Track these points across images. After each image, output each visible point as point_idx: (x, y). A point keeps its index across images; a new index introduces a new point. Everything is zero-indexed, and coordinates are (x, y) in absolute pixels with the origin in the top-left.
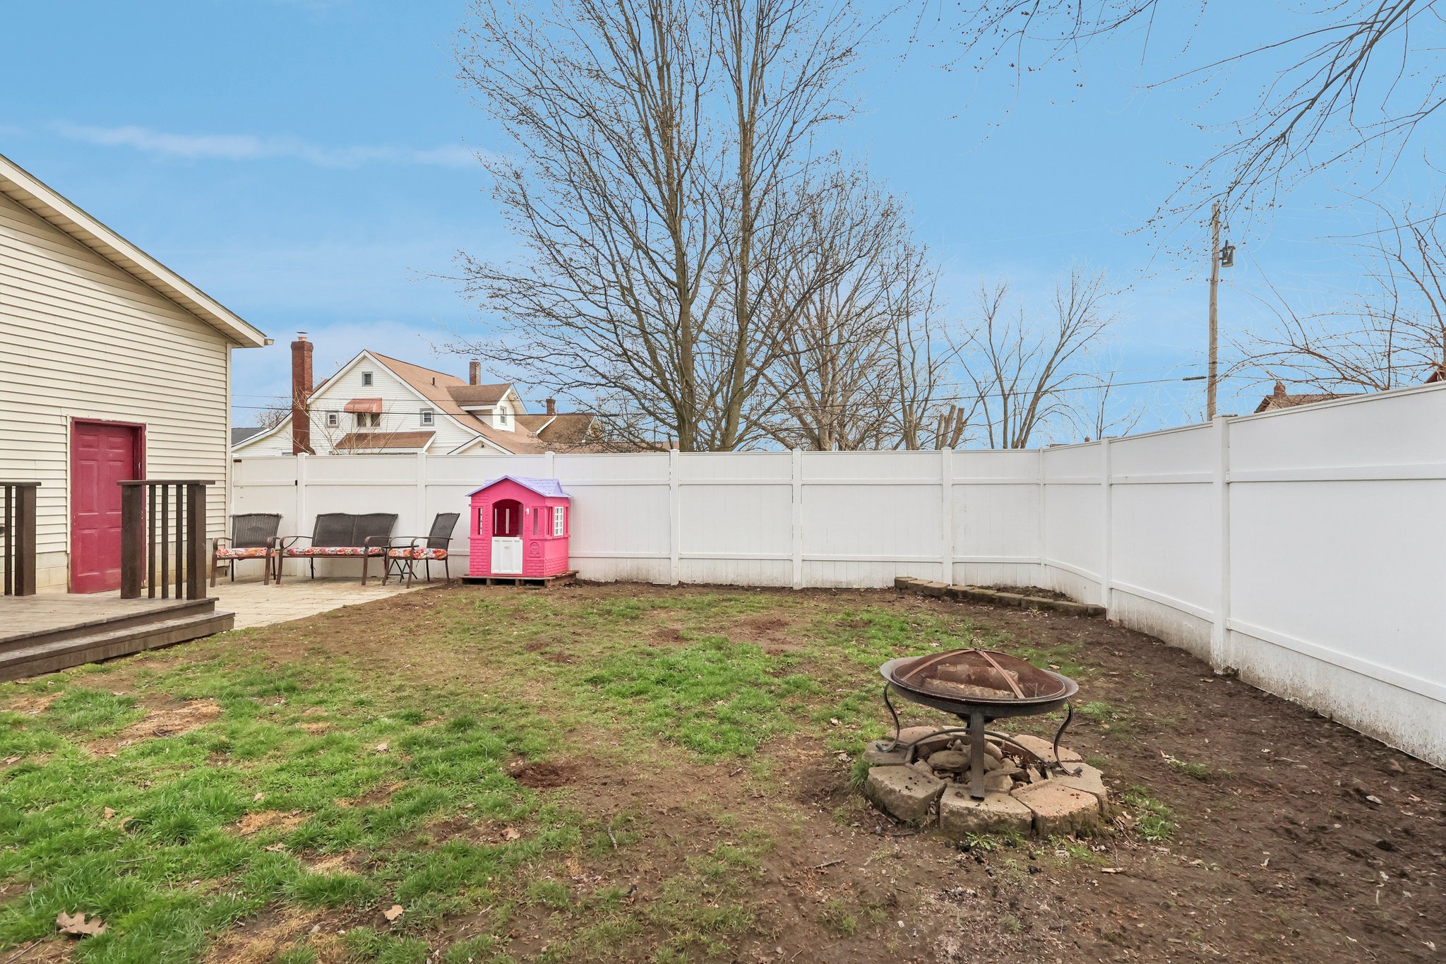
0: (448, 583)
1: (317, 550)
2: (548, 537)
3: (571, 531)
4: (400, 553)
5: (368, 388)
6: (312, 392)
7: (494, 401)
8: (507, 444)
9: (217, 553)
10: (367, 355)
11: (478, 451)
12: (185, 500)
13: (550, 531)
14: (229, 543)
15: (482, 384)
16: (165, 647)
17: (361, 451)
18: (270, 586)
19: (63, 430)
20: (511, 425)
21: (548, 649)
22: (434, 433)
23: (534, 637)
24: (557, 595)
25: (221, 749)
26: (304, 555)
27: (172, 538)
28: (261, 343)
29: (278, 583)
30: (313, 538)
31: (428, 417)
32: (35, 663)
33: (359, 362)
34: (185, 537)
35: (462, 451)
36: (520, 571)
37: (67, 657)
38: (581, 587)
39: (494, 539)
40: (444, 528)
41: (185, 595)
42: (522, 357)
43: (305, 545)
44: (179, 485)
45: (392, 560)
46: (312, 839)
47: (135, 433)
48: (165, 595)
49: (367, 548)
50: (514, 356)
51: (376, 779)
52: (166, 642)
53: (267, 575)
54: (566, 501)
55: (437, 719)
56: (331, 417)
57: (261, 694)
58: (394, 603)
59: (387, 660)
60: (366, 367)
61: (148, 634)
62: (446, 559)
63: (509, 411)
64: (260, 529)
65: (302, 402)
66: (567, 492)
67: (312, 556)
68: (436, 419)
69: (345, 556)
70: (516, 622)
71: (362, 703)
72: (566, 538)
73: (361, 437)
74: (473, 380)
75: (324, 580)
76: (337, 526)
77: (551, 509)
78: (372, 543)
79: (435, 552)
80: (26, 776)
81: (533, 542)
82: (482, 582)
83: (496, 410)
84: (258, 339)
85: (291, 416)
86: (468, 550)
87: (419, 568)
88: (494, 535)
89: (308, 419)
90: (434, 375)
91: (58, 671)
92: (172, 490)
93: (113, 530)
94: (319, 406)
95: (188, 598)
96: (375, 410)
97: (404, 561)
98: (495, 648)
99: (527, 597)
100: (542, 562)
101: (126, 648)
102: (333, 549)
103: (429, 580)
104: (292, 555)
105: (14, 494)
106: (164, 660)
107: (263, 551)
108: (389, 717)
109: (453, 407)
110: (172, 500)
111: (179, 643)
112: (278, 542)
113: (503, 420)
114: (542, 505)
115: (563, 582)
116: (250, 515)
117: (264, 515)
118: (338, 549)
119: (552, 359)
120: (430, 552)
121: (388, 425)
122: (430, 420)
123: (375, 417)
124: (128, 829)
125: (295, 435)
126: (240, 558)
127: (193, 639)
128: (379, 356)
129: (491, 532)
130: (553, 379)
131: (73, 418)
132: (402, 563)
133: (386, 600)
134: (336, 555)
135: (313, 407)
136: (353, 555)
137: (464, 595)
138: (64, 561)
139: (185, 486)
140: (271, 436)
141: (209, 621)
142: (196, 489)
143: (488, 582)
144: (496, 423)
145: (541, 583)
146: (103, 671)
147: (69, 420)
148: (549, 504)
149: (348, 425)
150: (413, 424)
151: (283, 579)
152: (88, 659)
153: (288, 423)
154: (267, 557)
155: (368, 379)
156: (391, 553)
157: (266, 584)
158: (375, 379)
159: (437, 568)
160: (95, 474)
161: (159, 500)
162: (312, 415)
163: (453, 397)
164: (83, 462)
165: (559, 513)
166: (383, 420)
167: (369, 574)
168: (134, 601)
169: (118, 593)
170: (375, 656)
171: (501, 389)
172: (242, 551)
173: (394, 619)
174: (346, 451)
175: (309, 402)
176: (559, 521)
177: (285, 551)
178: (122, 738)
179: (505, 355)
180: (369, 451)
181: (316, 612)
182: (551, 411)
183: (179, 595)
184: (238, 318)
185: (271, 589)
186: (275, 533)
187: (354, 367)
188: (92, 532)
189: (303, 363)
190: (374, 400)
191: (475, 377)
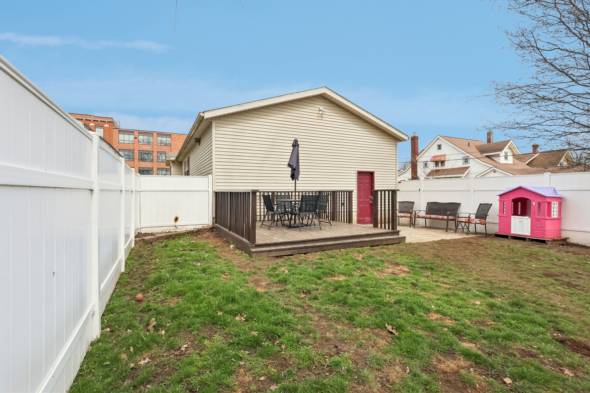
0: (487, 235)
1: (428, 216)
2: (548, 218)
3: (563, 215)
4: (463, 220)
5: (440, 151)
6: (418, 155)
7: (501, 150)
8: (508, 169)
10: (439, 137)
11: (492, 174)
12: (390, 196)
13: (549, 214)
14: (398, 211)
15: (494, 142)
16: (387, 245)
17: (437, 177)
18: (411, 228)
19: (355, 175)
20: (510, 160)
21: (559, 278)
22: (469, 167)
23: (547, 270)
24: (556, 250)
25: (414, 285)
26: (423, 218)
27: (387, 209)
29: (414, 227)
30: (426, 211)
31: (466, 160)
32: (357, 244)
33: (436, 141)
34: (391, 208)
35: (483, 175)
36: (529, 234)
37: (364, 243)
38: (572, 247)
39: (512, 217)
40: (484, 210)
41: (391, 228)
42: (527, 125)
43: (423, 214)
44: (389, 191)
45: (459, 223)
46: (459, 332)
47: (372, 174)
48: (385, 228)
49: (448, 217)
50: (522, 126)
51: (480, 316)
52: (387, 244)
53: (410, 224)
54: (560, 200)
55: (501, 298)
56: (425, 164)
57: (422, 268)
58: (463, 241)
59: (467, 265)
60: (439, 143)
61: (382, 240)
62: (485, 224)
63: (510, 153)
64: (408, 207)
65: (415, 159)
66: (560, 194)
67: (426, 218)
68: (470, 161)
69: (439, 219)
70: (532, 260)
71: (462, 281)
72: (559, 219)
73: (437, 171)
74: (489, 141)
75: (430, 228)
76: (435, 207)
77: (549, 204)
78: (450, 215)
79: (479, 221)
80: (364, 277)
81: (538, 220)
82: (506, 237)
83: (502, 154)
84: (406, 138)
85: (411, 165)
86: (497, 221)
87: (472, 228)
88: (512, 215)
89: (416, 165)
90: (469, 141)
91: (362, 247)
92: (387, 193)
93: (367, 205)
94: (421, 159)
95: (392, 230)
96: (443, 159)
97: (464, 224)
98: (524, 271)
99: (536, 248)
100: (544, 231)
101: (377, 244)
102: (434, 216)
103: (476, 233)
104: (419, 217)
105: (348, 194)
106: (387, 249)
107: (409, 215)
108: (477, 291)
109: (479, 155)
110: (387, 196)
111: (390, 244)
112: (414, 212)
113: (506, 158)
114: (543, 200)
115: (558, 243)
116: (404, 202)
117: (409, 202)
118: (436, 216)
119: (548, 123)
120: (478, 220)
121: (448, 166)
122: (467, 161)
123: (443, 162)
124: (395, 303)
125: (412, 172)
126: (401, 217)
127: (394, 244)
128: (445, 137)
129: (511, 213)
130: (549, 133)
131: (358, 171)
132: (463, 224)
133: (459, 239)
134: (435, 219)
135: (419, 161)
136: (442, 219)
137: (497, 242)
139: (390, 191)
140: (404, 173)
141: (399, 238)
142: (394, 192)
143: (510, 237)
144: (502, 160)
145: (544, 242)
146: (373, 250)
148: (549, 200)
149: (432, 167)
150: (460, 164)
151: (415, 226)
152: (369, 245)
153: (410, 167)
154: (411, 218)
155: (439, 147)
156: (459, 220)
157: (410, 227)
158: (442, 147)
159: (480, 228)
160: (363, 188)
161: (383, 196)
162: (418, 164)
163: (478, 150)
164: (360, 184)
165: (555, 206)
166: (446, 163)
167: (449, 227)
168: (376, 229)
169: (372, 225)
170: (461, 262)
171: (505, 143)
172: (402, 214)
173: (466, 248)
174: (431, 177)
175: (417, 159)
176: (555, 209)
177: (416, 215)
178: (384, 273)
179: (516, 126)
180: (440, 176)
181: (432, 240)
182: (535, 152)
183: (389, 228)
185: (412, 229)
186: (412, 209)
187: (434, 143)
188: (362, 205)
189: (415, 144)
190: (442, 156)
191: (490, 139)
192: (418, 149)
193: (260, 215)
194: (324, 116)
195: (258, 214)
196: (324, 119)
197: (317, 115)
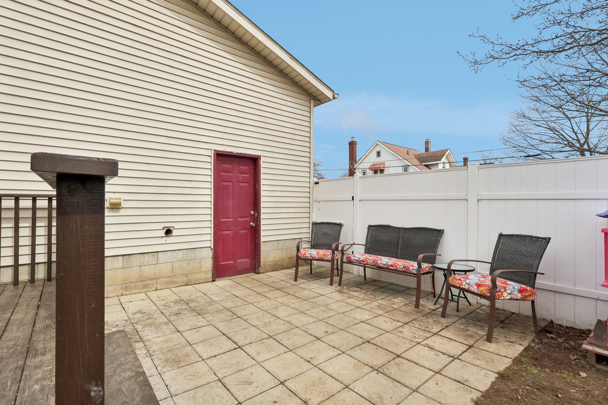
1: (371, 258)
5: (379, 158)
6: (356, 163)
7: (439, 160)
9: (299, 254)
10: (378, 142)
14: (308, 245)
15: (432, 151)
19: (208, 159)
26: (359, 263)
28: (331, 98)
29: (340, 284)
30: (366, 247)
33: (375, 147)
43: (359, 253)
47: (255, 163)
49: (419, 266)
56: (364, 171)
60: (378, 149)
63: (447, 164)
65: (353, 166)
67: (365, 264)
74: (427, 150)
76: (384, 237)
83: (440, 163)
84: (329, 94)
85: (349, 173)
90: (408, 150)
93: (241, 232)
94: (360, 166)
96: (382, 167)
102: (382, 259)
104: (350, 262)
107: (329, 256)
109: (417, 162)
112: (340, 249)
116: (322, 223)
117: (332, 224)
122: (406, 169)
123: (382, 171)
128: (384, 143)
131: (215, 151)
135: (357, 168)
138: (209, 253)
147: (213, 152)
151: (343, 282)
154: (333, 260)
155: (379, 154)
157: (331, 282)
158: (381, 154)
160: (231, 192)
162: (357, 171)
163: (417, 159)
164: (223, 183)
166: (385, 170)
171: (443, 153)
175: (355, 166)
177: (345, 257)
184: (316, 77)
186: (338, 240)
187: (373, 149)
189: (353, 150)
190: (381, 164)
191: (428, 148)
192: (356, 155)
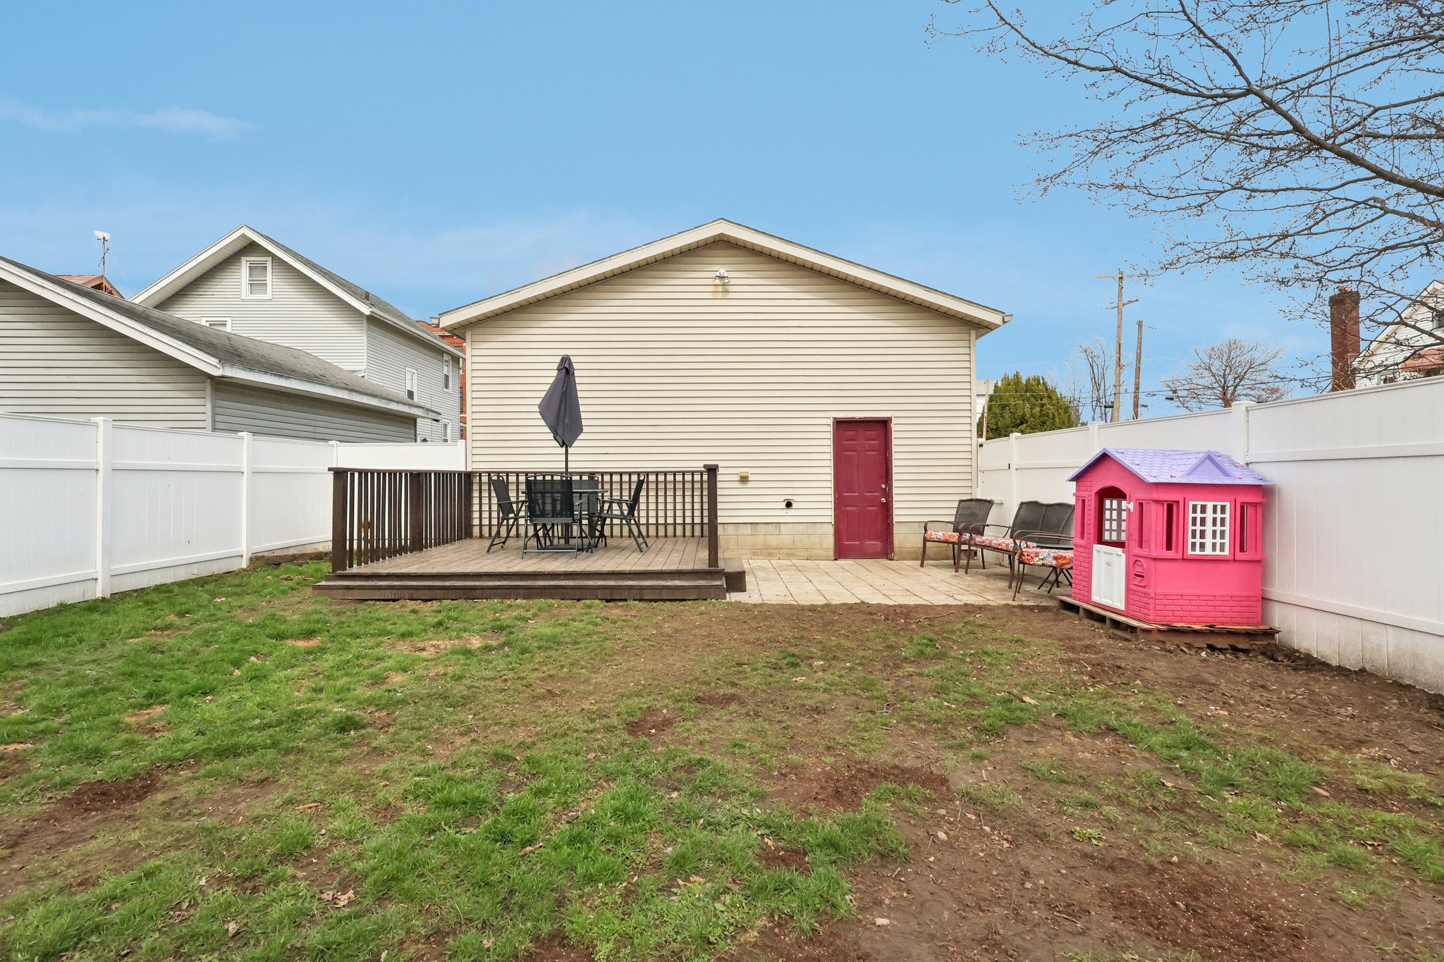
2: (1166, 555)
9: (926, 535)
19: (826, 429)
28: (1001, 323)
36: (1122, 605)
39: (1095, 547)
47: (883, 425)
53: (954, 563)
60: (1438, 304)
64: (976, 515)
65: (1346, 365)
76: (1030, 516)
77: (1175, 507)
79: (1055, 559)
81: (1137, 559)
84: (997, 319)
88: (1097, 542)
93: (870, 509)
100: (1149, 596)
107: (955, 537)
114: (1147, 496)
116: (972, 500)
129: (1094, 536)
131: (834, 418)
138: (830, 530)
147: (831, 420)
155: (1442, 319)
160: (856, 463)
164: (846, 453)
176: (1212, 528)
186: (986, 519)
188: (854, 509)
193: (481, 525)
194: (731, 289)
195: (476, 522)
196: (730, 296)
197: (712, 289)
